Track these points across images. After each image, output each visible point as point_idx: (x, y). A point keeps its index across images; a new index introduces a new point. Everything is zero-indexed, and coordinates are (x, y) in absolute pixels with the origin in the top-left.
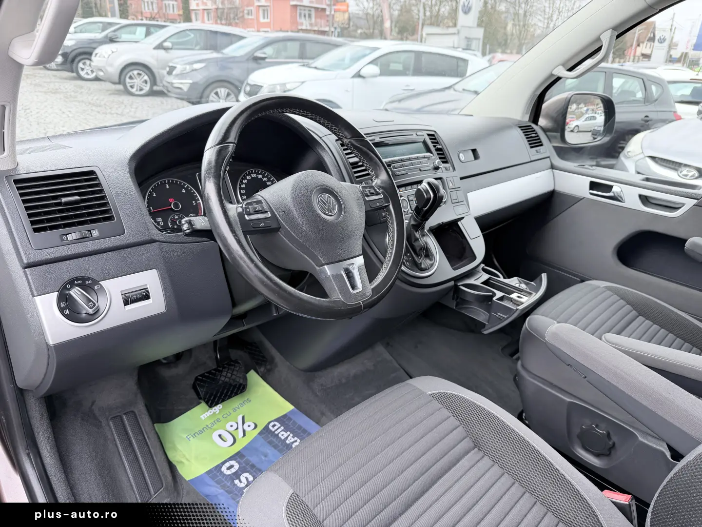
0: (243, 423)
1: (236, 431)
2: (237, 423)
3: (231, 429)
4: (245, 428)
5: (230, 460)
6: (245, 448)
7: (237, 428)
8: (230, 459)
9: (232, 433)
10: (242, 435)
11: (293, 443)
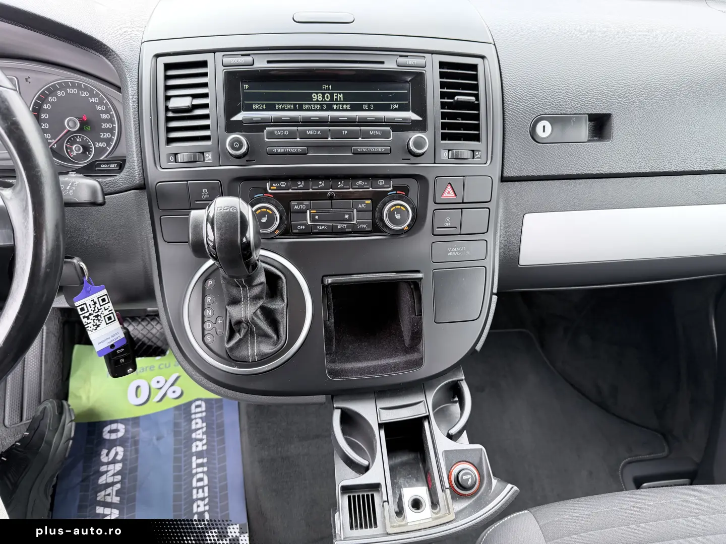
0: (172, 385)
1: (158, 390)
2: (166, 382)
3: (154, 385)
4: (168, 392)
5: (121, 423)
6: (147, 417)
7: (161, 388)
8: (123, 421)
9: (152, 390)
10: (158, 399)
11: (197, 440)
